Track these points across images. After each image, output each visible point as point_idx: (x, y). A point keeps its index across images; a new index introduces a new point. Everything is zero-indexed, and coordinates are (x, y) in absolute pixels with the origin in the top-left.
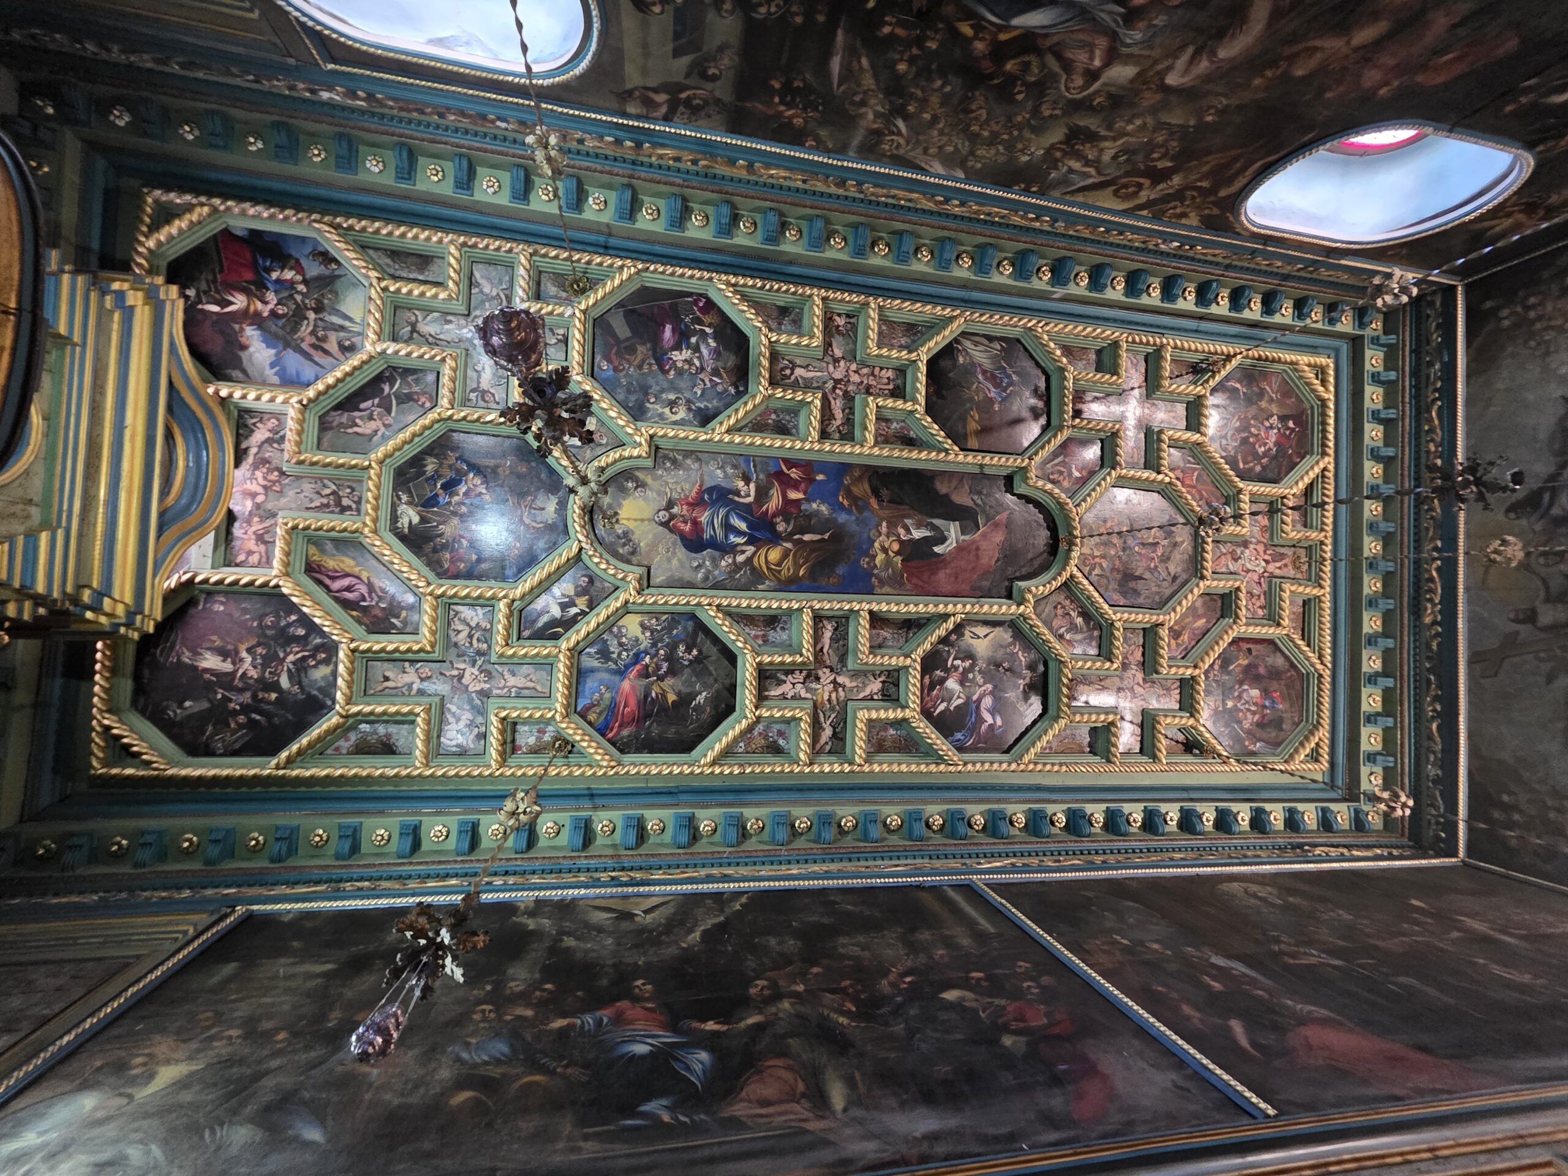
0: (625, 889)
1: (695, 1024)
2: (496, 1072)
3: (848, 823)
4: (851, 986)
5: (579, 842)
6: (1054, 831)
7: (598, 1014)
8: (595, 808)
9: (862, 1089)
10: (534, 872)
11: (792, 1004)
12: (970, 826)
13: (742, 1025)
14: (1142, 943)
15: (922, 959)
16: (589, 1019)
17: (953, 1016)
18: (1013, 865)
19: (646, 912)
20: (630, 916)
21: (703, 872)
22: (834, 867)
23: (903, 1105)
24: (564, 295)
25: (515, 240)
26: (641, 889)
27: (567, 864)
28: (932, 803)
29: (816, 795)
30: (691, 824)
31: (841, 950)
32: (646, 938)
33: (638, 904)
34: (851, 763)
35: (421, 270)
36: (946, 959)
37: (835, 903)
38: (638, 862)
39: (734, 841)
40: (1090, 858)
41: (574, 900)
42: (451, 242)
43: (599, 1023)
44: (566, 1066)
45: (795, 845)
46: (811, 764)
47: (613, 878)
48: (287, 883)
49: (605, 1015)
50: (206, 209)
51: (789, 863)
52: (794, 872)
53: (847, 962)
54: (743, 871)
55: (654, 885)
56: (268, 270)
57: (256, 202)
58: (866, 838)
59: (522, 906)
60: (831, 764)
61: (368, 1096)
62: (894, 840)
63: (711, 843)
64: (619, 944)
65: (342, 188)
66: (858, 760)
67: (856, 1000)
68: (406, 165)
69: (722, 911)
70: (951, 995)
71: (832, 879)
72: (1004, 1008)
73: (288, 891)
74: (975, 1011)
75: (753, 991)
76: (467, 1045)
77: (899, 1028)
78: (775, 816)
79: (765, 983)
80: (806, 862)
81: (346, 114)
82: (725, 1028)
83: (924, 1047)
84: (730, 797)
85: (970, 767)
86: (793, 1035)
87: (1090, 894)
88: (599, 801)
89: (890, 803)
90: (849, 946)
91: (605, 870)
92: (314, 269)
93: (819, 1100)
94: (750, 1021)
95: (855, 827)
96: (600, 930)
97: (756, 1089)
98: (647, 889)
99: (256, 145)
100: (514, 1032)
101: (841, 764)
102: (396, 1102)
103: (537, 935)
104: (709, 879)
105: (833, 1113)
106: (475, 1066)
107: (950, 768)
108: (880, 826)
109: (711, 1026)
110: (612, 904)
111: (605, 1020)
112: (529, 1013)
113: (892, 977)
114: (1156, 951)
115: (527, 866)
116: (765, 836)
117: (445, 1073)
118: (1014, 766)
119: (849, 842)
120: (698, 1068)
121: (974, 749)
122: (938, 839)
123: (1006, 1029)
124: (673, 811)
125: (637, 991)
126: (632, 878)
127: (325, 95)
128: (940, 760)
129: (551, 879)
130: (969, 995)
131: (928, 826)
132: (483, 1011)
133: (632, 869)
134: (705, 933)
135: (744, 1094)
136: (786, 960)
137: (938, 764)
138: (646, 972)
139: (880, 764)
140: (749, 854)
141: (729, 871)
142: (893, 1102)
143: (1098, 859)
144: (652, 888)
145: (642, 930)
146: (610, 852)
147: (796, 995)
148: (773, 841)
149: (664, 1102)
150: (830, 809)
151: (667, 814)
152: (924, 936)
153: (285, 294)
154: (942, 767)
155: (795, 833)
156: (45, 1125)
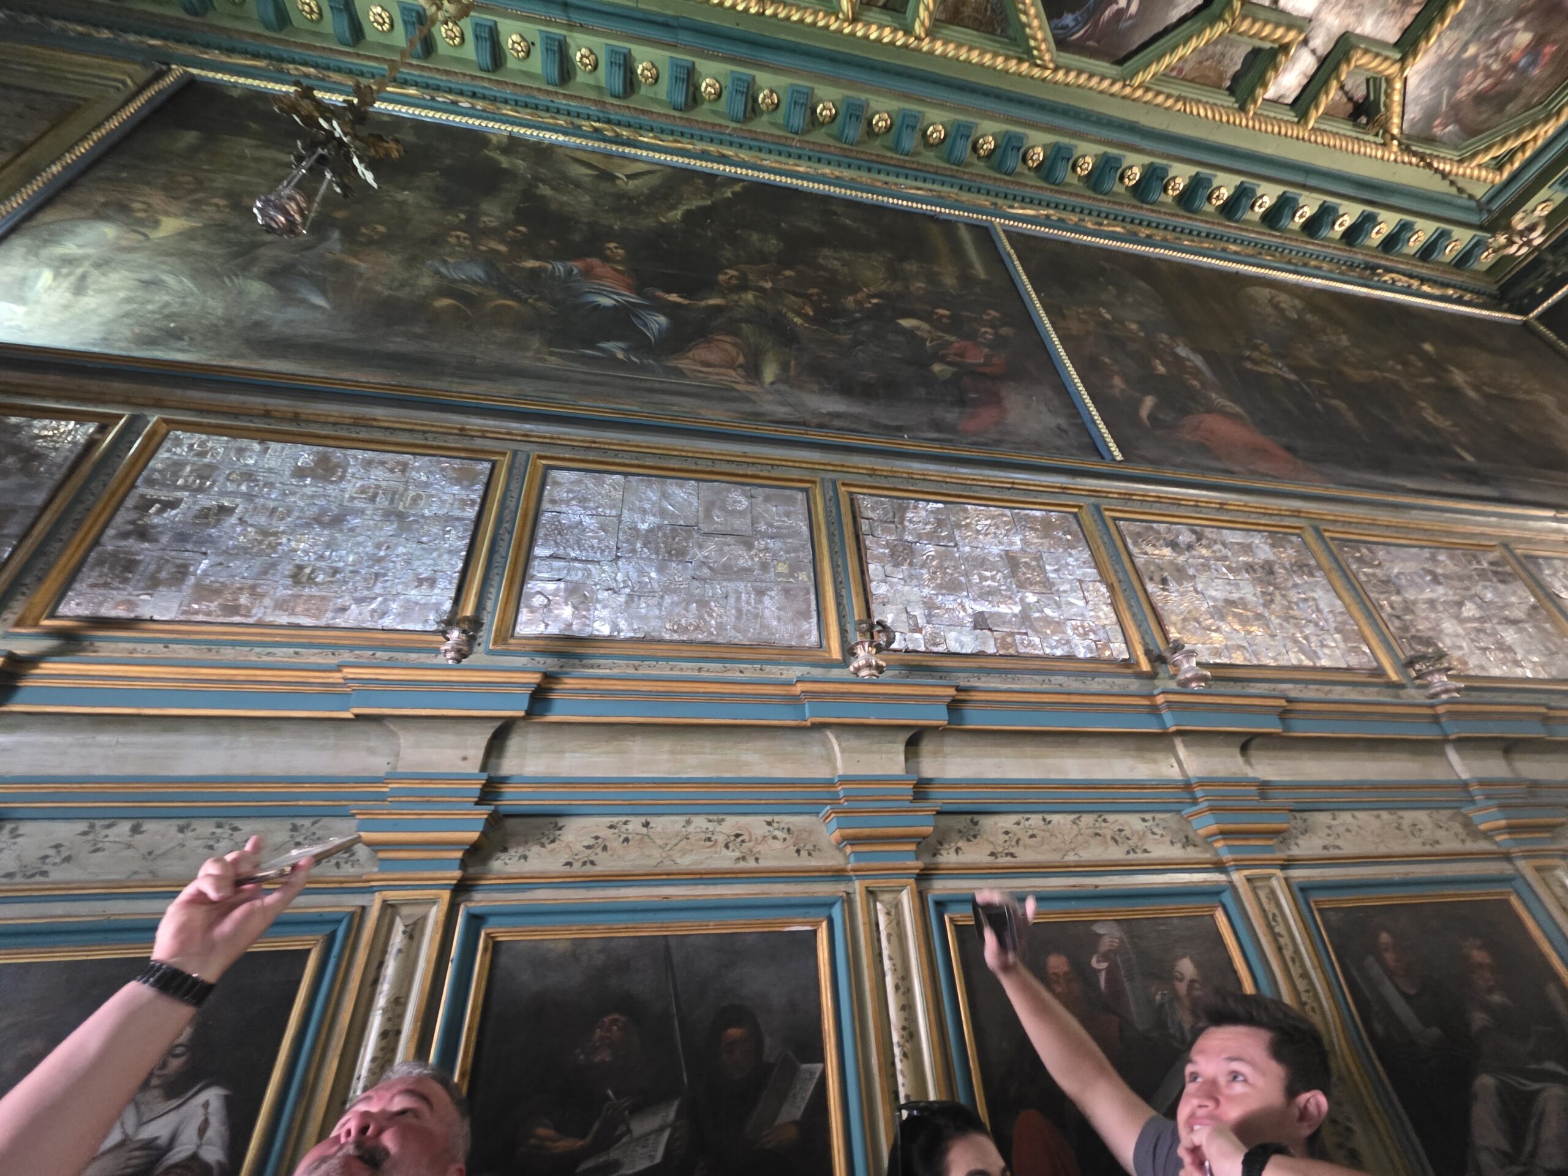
0: (609, 146)
1: (659, 293)
2: (474, 290)
3: (880, 122)
4: (818, 294)
5: (555, 73)
6: (1119, 188)
7: (570, 264)
8: (571, 26)
9: (792, 372)
10: (506, 102)
11: (755, 297)
12: (1024, 160)
13: (703, 303)
14: (1122, 322)
15: (898, 286)
16: (560, 267)
17: (901, 338)
18: (1048, 217)
19: (629, 177)
20: (612, 178)
21: (700, 146)
22: (847, 174)
23: (823, 391)
26: (627, 150)
27: (543, 99)
28: (993, 118)
29: (851, 73)
30: (689, 78)
31: (821, 261)
32: (625, 203)
33: (621, 166)
34: (908, 32)
36: (921, 292)
37: (835, 213)
38: (626, 116)
39: (741, 115)
40: (1136, 228)
41: (552, 147)
43: (570, 272)
44: (537, 300)
45: (811, 137)
46: (854, 20)
47: (596, 130)
48: (219, 48)
49: (576, 266)
51: (800, 157)
52: (801, 169)
53: (821, 273)
54: (745, 155)
55: (641, 148)
58: (896, 148)
59: (494, 140)
60: (881, 27)
61: (360, 284)
62: (930, 158)
63: (715, 112)
64: (596, 204)
66: (918, 29)
67: (816, 307)
69: (711, 195)
70: (906, 323)
71: (841, 186)
72: (952, 343)
73: (224, 59)
74: (924, 340)
75: (721, 277)
76: (445, 262)
77: (846, 338)
78: (795, 91)
79: (734, 273)
80: (819, 160)
82: (686, 302)
83: (861, 355)
84: (742, 51)
85: (1060, 75)
86: (747, 321)
87: (1107, 266)
88: (577, 17)
89: (941, 106)
90: (831, 259)
91: (588, 118)
93: (753, 371)
94: (711, 302)
95: (888, 129)
96: (578, 185)
97: (702, 353)
98: (633, 151)
100: (490, 261)
101: (894, 31)
102: (386, 293)
103: (509, 175)
104: (704, 156)
105: (762, 383)
106: (454, 281)
107: (1036, 72)
108: (918, 135)
109: (674, 297)
110: (594, 160)
111: (576, 271)
112: (502, 248)
113: (859, 296)
114: (1131, 331)
115: (494, 91)
116: (780, 117)
117: (427, 281)
118: (1117, 87)
119: (876, 147)
120: (655, 327)
121: (1079, 48)
122: (980, 168)
123: (942, 359)
124: (668, 54)
125: (608, 252)
126: (618, 135)
128: (1026, 54)
129: (525, 115)
130: (925, 326)
131: (975, 148)
132: (458, 237)
133: (619, 124)
134: (688, 214)
135: (690, 354)
136: (762, 257)
137: (1021, 61)
138: (621, 237)
139: (946, 43)
140: (755, 136)
141: (729, 152)
142: (815, 387)
143: (1144, 232)
144: (639, 152)
145: (621, 196)
146: (592, 95)
147: (762, 290)
148: (786, 127)
149: (621, 344)
150: (863, 96)
151: (661, 55)
152: (911, 267)
154: (1025, 67)
155: (814, 121)
156: (79, 240)
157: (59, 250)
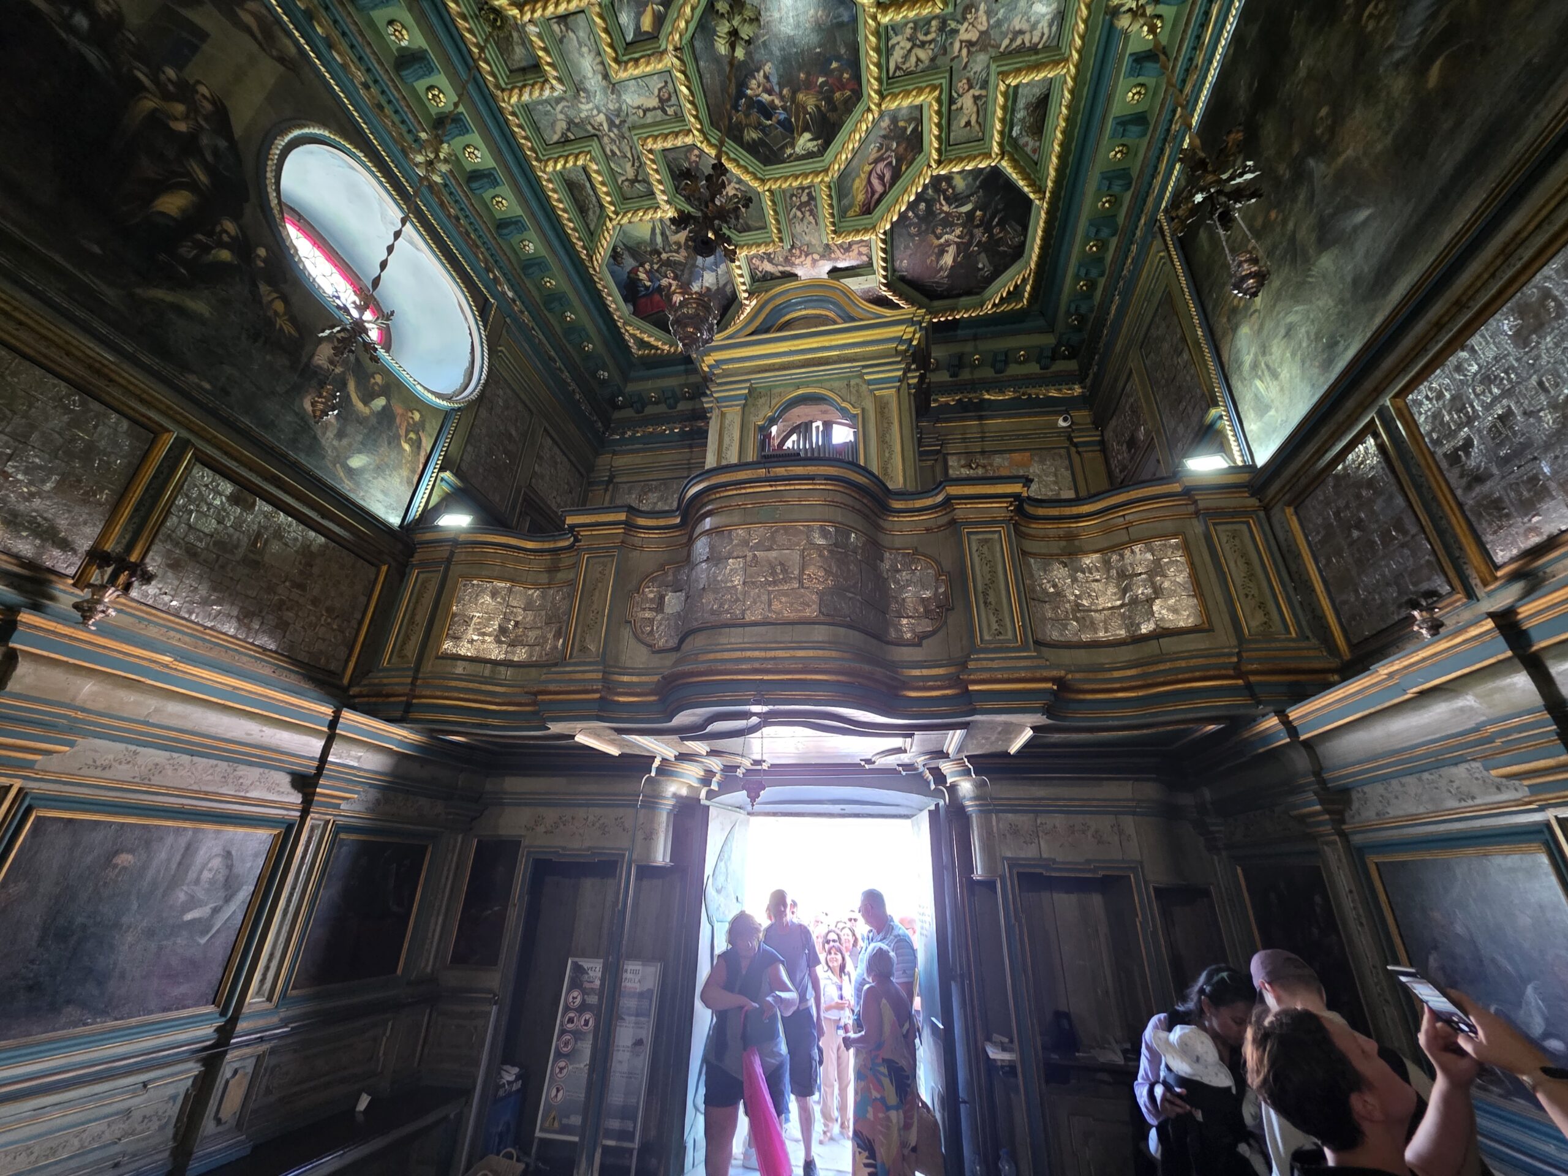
25: (502, 113)
35: (583, 187)
42: (544, 172)
48: (1153, 177)
50: (628, 328)
56: (647, 288)
57: (606, 306)
61: (1365, 164)
65: (560, 261)
68: (512, 227)
73: (1159, 178)
81: (510, 277)
92: (629, 262)
99: (570, 316)
106: (1417, 46)
117: (1398, 84)
127: (510, 294)
132: (1371, 16)
153: (657, 274)
156: (1244, 351)
157: (1247, 366)
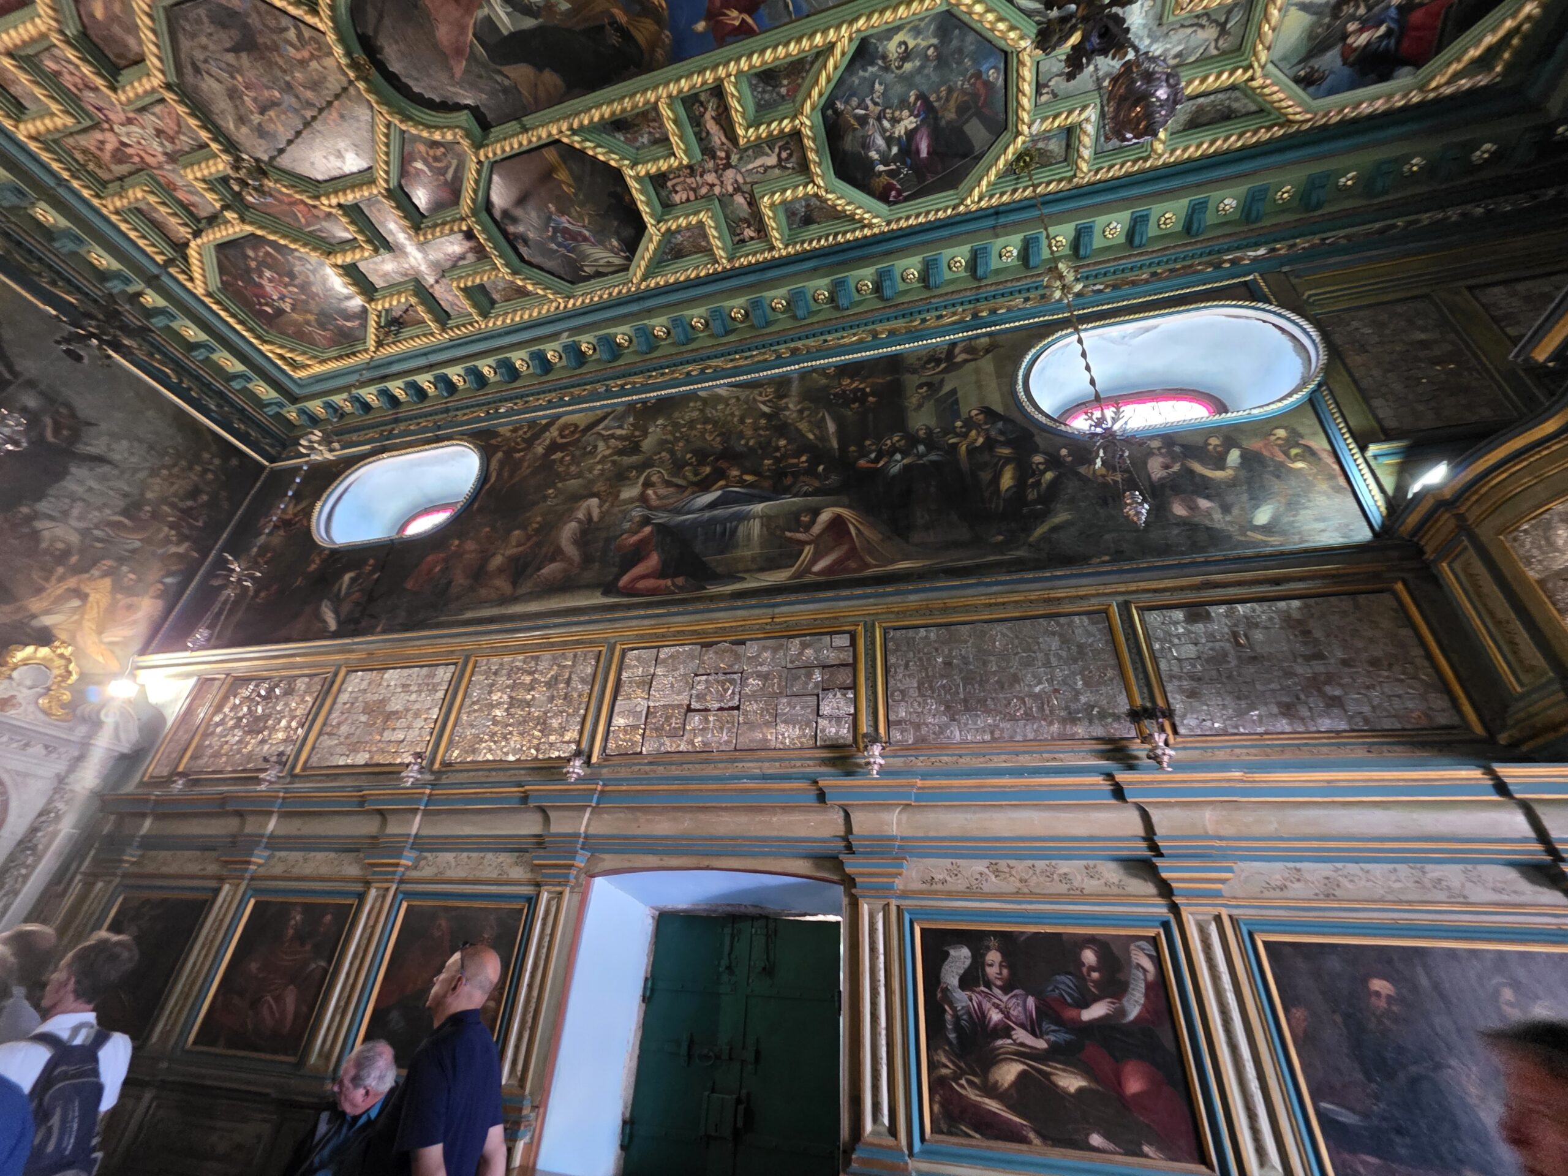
24: (1040, 145)
25: (1094, 184)
35: (1201, 108)
42: (1160, 156)
50: (1433, 84)
56: (1389, 34)
57: (1371, 117)
65: (1268, 169)
68: (1195, 217)
153: (1376, 9)
